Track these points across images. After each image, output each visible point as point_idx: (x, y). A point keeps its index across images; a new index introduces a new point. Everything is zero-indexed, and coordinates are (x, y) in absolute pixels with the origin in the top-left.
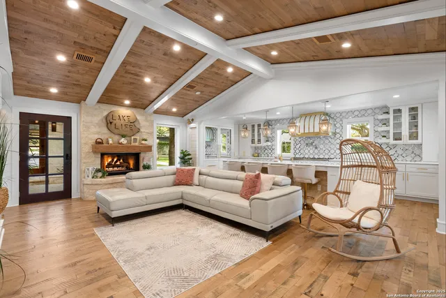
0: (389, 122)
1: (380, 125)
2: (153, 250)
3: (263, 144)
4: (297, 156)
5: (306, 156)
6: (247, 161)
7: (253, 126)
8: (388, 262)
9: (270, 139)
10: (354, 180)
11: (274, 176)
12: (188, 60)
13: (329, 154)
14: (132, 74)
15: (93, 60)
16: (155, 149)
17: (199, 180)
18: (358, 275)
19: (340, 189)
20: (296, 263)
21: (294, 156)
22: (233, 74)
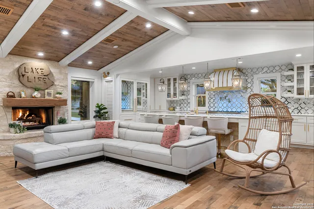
0: (293, 78)
1: (286, 80)
2: (83, 196)
3: (179, 98)
4: (212, 110)
5: (220, 110)
6: (164, 114)
7: (169, 80)
8: (285, 195)
9: (185, 93)
10: (260, 129)
11: (191, 126)
12: (108, 15)
13: (241, 107)
14: (49, 26)
15: (11, 12)
16: (69, 102)
17: (119, 133)
18: (261, 204)
19: (248, 138)
20: (211, 199)
21: (208, 110)
22: (151, 29)
